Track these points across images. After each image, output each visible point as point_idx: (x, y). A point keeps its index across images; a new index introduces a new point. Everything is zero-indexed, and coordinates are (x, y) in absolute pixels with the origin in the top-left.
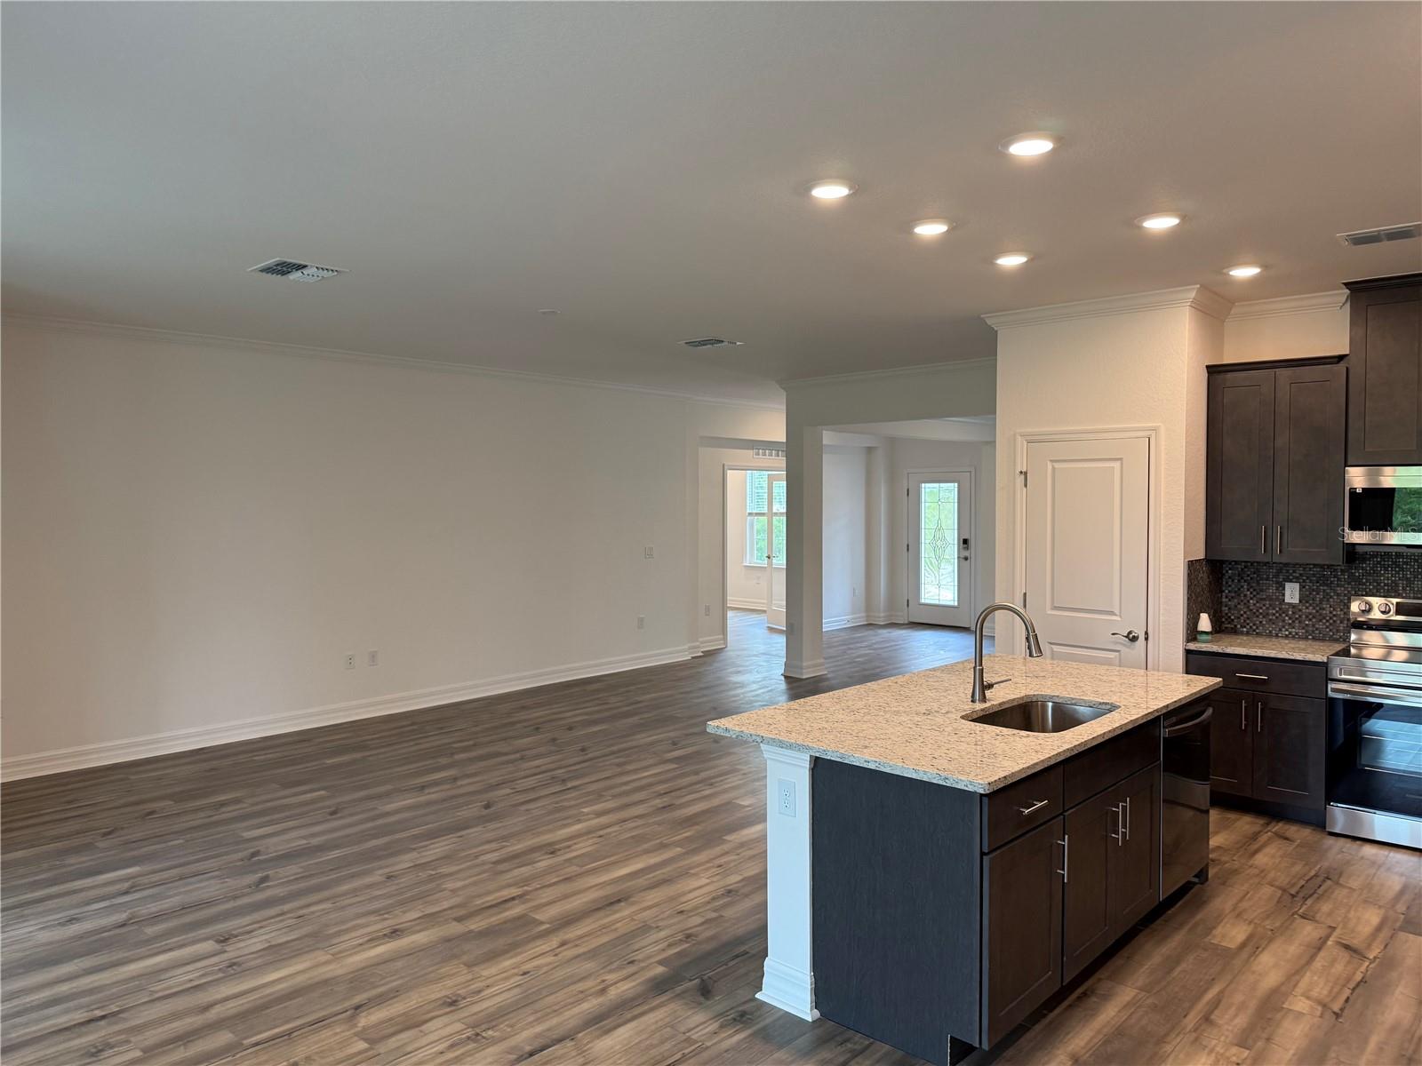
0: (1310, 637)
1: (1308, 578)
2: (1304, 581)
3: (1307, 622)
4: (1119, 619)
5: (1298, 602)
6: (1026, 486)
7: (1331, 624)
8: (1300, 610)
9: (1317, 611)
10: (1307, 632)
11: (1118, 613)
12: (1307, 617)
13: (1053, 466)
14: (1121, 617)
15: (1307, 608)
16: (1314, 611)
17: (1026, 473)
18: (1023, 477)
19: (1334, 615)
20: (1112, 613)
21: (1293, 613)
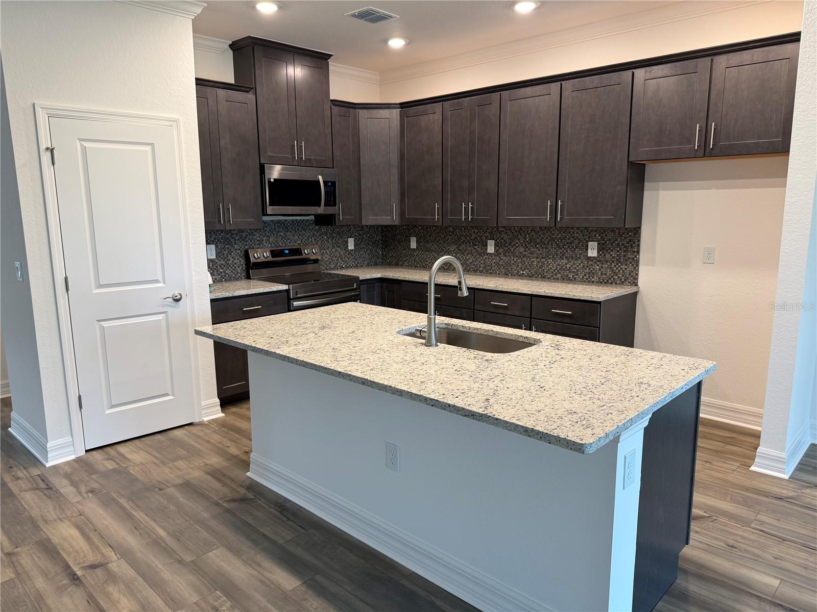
0: (223, 280)
1: (219, 241)
2: (217, 243)
3: (221, 270)
4: (163, 285)
5: (215, 257)
6: (53, 163)
7: (234, 269)
8: (217, 263)
9: (226, 262)
10: (221, 276)
11: (161, 280)
12: (221, 267)
13: (82, 145)
14: (164, 282)
15: (220, 261)
16: (224, 262)
17: (52, 150)
18: (49, 154)
19: (235, 263)
20: (157, 281)
21: (213, 265)
